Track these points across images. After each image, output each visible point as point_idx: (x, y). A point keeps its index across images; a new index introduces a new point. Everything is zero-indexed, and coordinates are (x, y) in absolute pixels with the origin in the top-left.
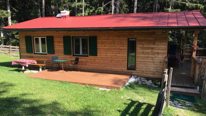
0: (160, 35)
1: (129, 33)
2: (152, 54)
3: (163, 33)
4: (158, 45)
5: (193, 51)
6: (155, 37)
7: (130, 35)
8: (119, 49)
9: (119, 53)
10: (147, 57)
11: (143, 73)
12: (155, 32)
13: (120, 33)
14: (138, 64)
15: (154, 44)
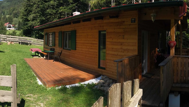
0: (130, 25)
1: (100, 24)
2: (121, 52)
3: (132, 22)
4: (127, 39)
5: (171, 49)
6: (124, 29)
7: (100, 27)
8: (92, 44)
9: (91, 49)
10: (116, 55)
11: (113, 75)
12: (124, 22)
13: (92, 24)
14: (107, 62)
15: (124, 38)
